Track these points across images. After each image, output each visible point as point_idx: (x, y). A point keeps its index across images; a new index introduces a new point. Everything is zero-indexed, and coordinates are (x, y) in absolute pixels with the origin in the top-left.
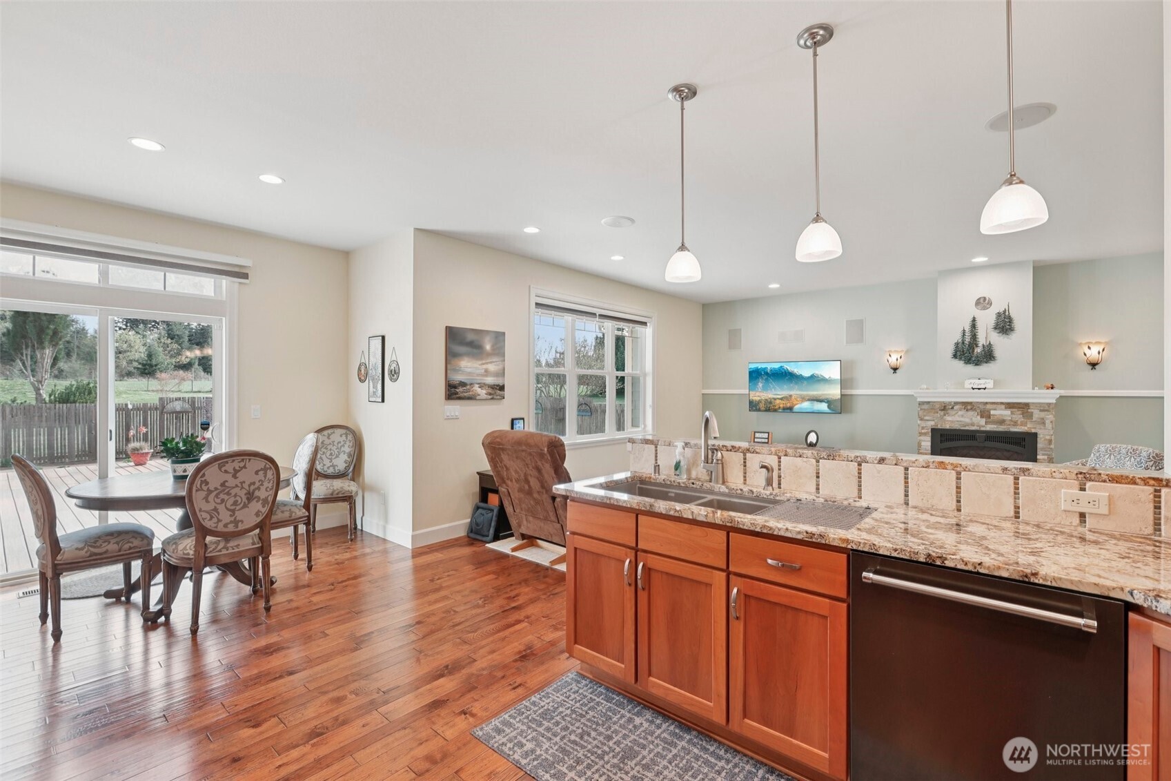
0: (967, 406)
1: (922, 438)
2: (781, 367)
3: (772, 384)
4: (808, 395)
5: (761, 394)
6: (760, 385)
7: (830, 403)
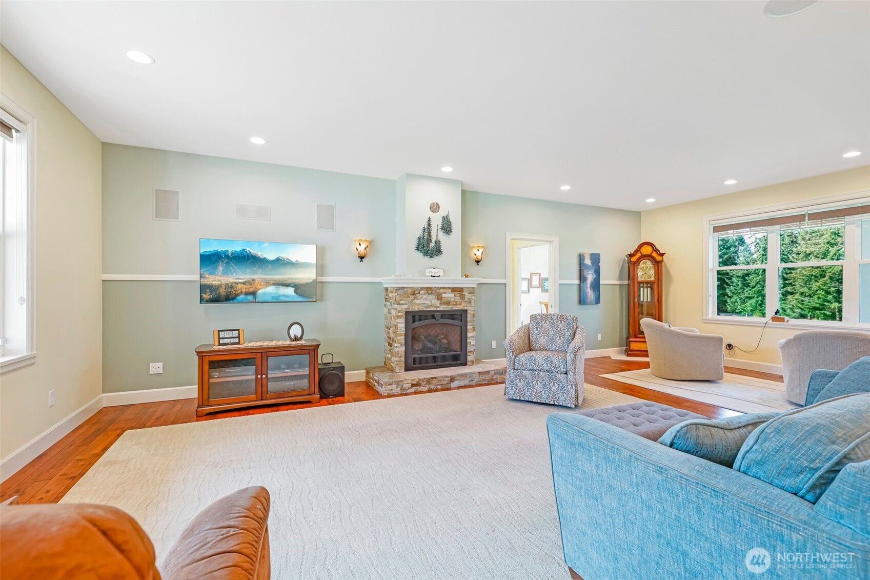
0: (429, 290)
1: (399, 320)
2: (244, 250)
3: (234, 267)
4: (272, 279)
5: (222, 278)
6: (221, 268)
7: (297, 288)
